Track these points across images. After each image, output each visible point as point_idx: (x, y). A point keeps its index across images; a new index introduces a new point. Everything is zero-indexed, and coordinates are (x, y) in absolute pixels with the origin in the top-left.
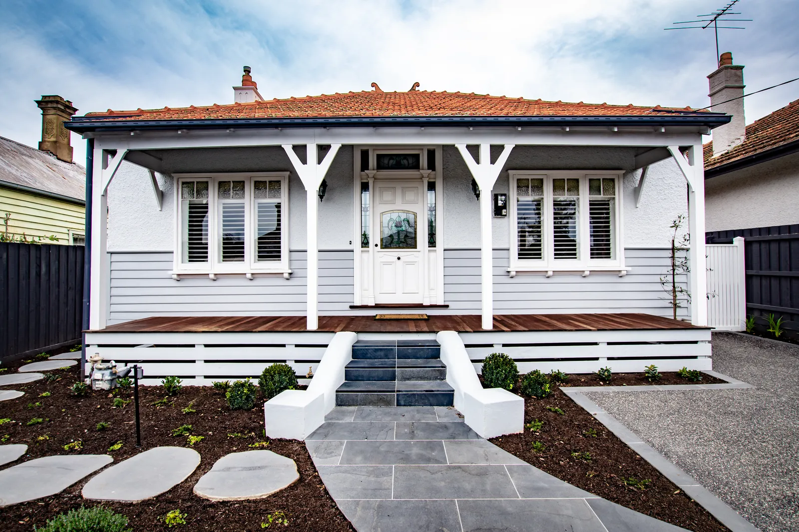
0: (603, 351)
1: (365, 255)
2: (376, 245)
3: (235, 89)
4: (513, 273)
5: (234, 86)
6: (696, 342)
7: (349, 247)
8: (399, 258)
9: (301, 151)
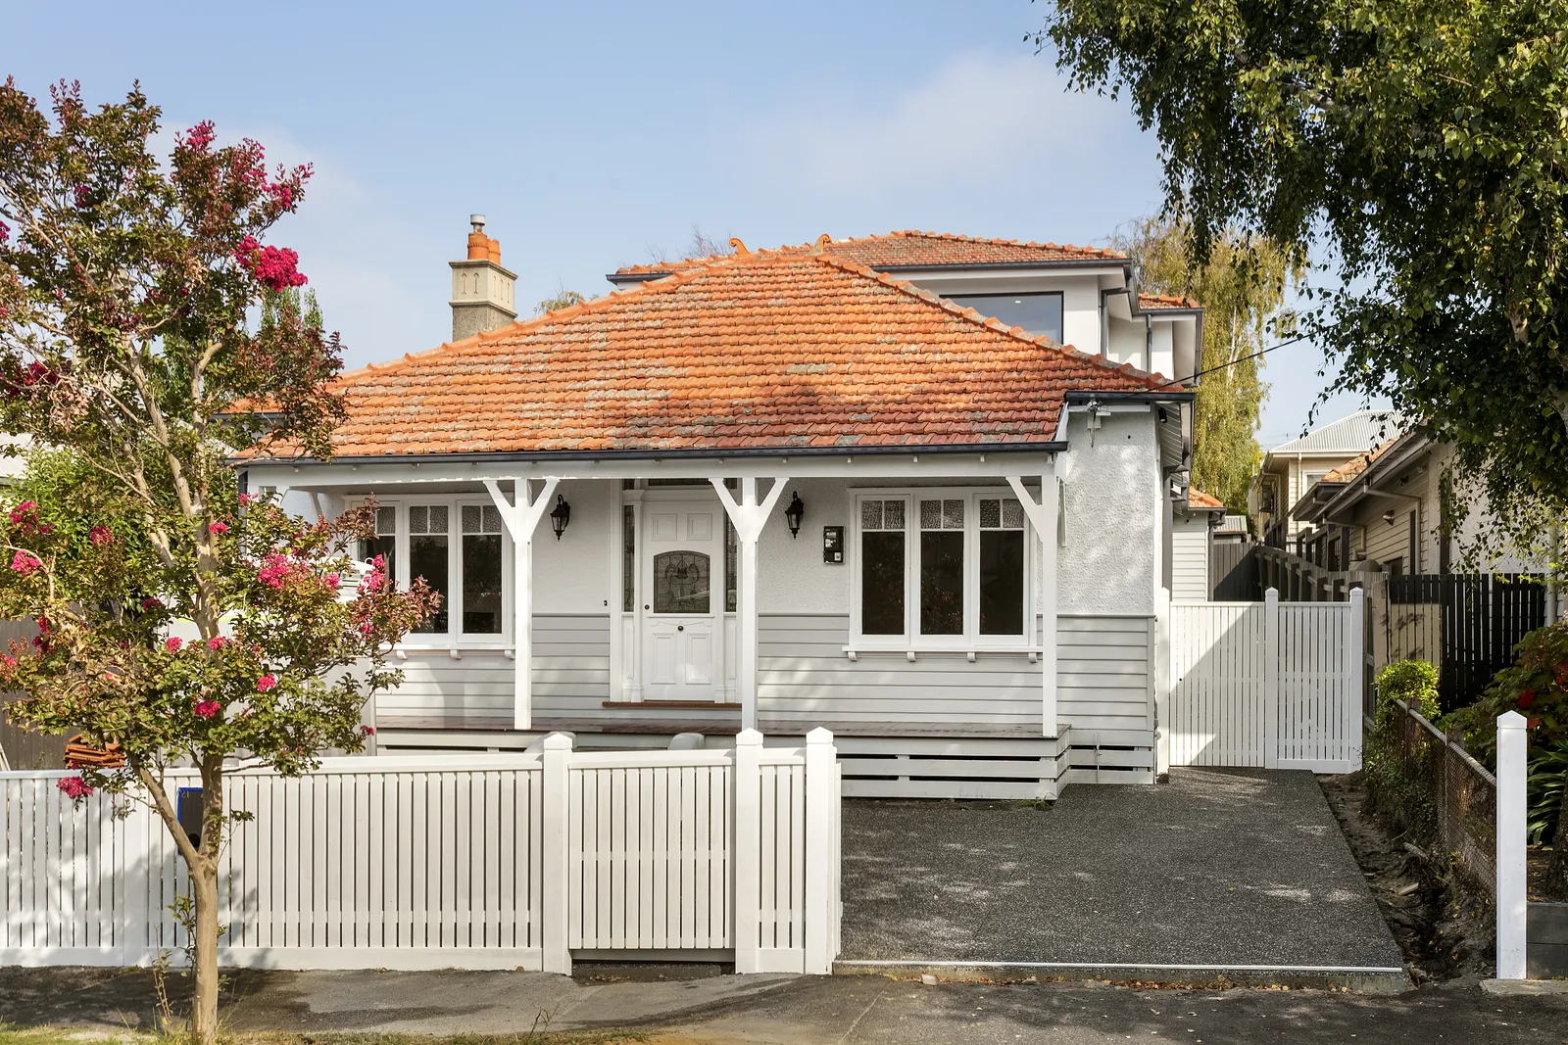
0: (904, 767)
1: (628, 624)
2: (647, 607)
3: (455, 266)
4: (852, 655)
5: (452, 261)
6: (1037, 759)
7: (603, 610)
8: (681, 629)
9: (507, 488)
